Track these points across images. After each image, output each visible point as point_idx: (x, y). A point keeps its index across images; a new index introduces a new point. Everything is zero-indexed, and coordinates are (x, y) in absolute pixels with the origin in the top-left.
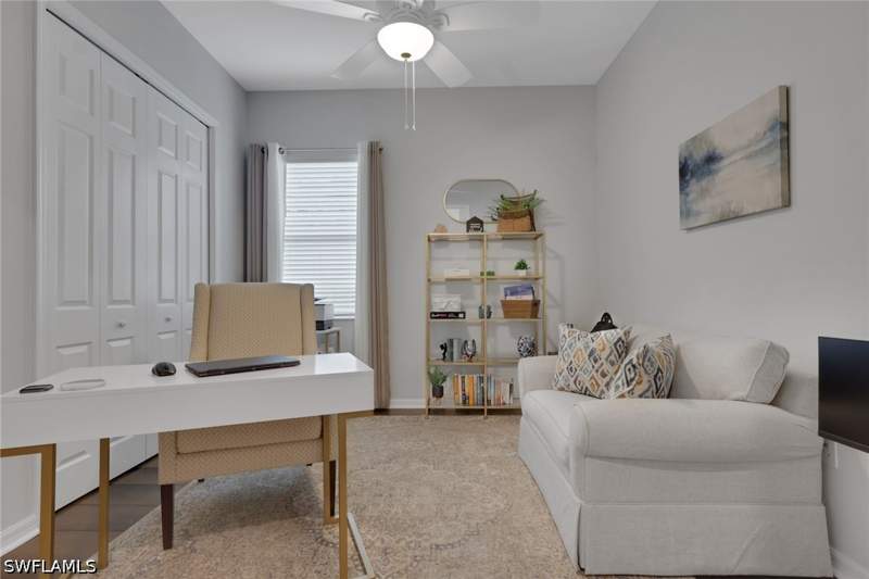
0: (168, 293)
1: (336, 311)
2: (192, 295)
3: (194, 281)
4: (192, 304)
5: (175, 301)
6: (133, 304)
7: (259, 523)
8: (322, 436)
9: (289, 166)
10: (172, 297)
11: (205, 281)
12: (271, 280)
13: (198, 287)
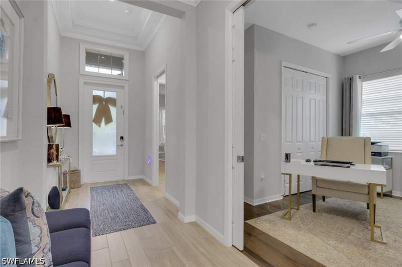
0: (313, 139)
1: (390, 148)
2: (321, 140)
3: (322, 136)
4: (321, 143)
5: (315, 141)
6: (303, 142)
7: (343, 217)
8: (369, 194)
9: (364, 83)
10: (314, 140)
11: (325, 136)
12: (354, 135)
13: (323, 138)
